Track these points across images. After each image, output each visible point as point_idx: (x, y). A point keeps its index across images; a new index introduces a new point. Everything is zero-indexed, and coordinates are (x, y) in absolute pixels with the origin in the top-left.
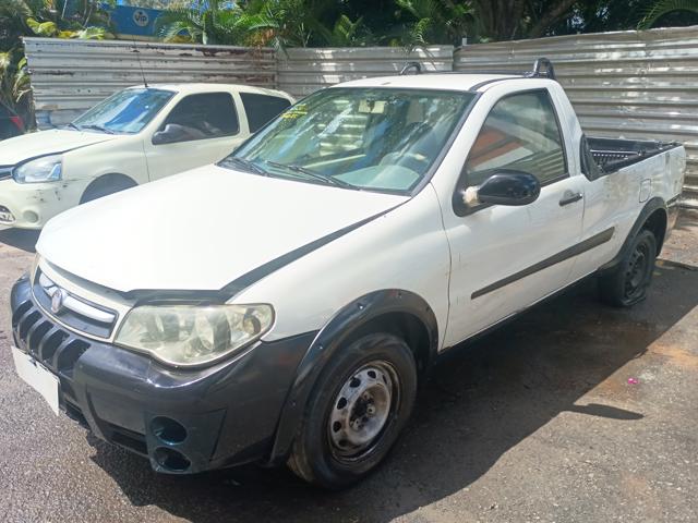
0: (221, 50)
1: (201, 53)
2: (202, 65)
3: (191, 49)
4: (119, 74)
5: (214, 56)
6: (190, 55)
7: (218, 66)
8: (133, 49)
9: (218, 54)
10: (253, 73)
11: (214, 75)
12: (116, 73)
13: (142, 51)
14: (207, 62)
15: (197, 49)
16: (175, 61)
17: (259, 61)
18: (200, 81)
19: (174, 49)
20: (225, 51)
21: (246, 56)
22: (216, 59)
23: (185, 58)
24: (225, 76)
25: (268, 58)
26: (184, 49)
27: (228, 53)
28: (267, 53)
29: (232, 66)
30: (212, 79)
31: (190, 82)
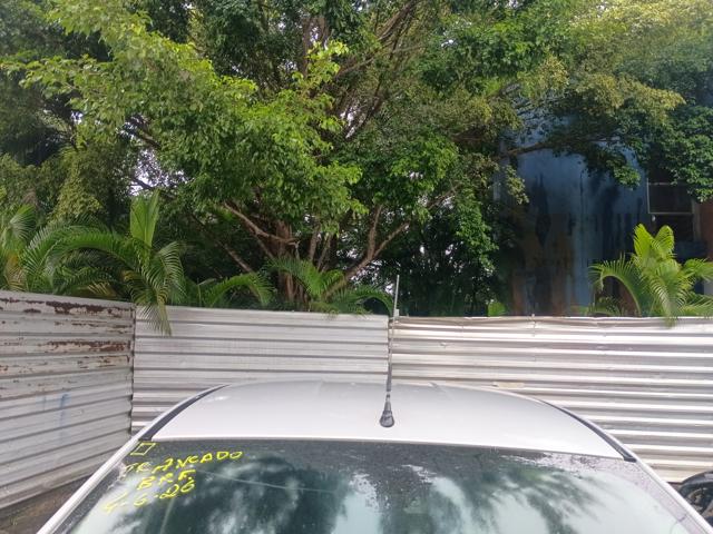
0: (77, 306)
1: (53, 308)
3: (41, 302)
5: (67, 313)
6: (38, 312)
7: (70, 329)
9: (71, 311)
10: (110, 338)
11: (64, 343)
14: (58, 323)
15: (49, 304)
16: (17, 321)
17: (117, 321)
18: (46, 353)
19: (17, 301)
20: (82, 307)
21: (105, 313)
22: (69, 318)
23: (28, 316)
24: (77, 343)
25: (126, 317)
26: (31, 302)
27: (85, 310)
28: (126, 310)
29: (86, 329)
30: (61, 348)
31: (32, 355)
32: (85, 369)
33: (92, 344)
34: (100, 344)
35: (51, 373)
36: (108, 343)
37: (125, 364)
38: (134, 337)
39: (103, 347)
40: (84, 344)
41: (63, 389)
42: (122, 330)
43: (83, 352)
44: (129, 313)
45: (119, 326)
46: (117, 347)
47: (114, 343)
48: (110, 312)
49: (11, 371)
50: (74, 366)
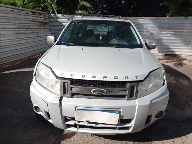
0: (36, 13)
1: (31, 13)
2: (32, 18)
3: (29, 11)
4: (8, 20)
5: (35, 14)
6: (28, 13)
7: (36, 18)
8: (11, 9)
9: (36, 14)
10: (45, 21)
11: (35, 22)
12: (6, 19)
13: (14, 10)
14: (33, 17)
15: (30, 12)
16: (24, 15)
17: (45, 17)
18: (32, 24)
19: (24, 10)
20: (38, 13)
21: (42, 15)
22: (35, 16)
23: (27, 14)
24: (38, 22)
25: (47, 16)
26: (27, 11)
27: (38, 14)
28: (47, 14)
29: (39, 19)
30: (35, 23)
31: (29, 24)
32: (41, 28)
33: (41, 22)
34: (43, 22)
35: (34, 28)
36: (44, 22)
37: (48, 28)
38: (49, 21)
39: (44, 23)
40: (39, 22)
41: (37, 32)
42: (47, 19)
43: (40, 24)
44: (47, 15)
45: (46, 18)
46: (46, 23)
47: (46, 22)
48: (43, 15)
49: (26, 27)
50: (38, 27)
